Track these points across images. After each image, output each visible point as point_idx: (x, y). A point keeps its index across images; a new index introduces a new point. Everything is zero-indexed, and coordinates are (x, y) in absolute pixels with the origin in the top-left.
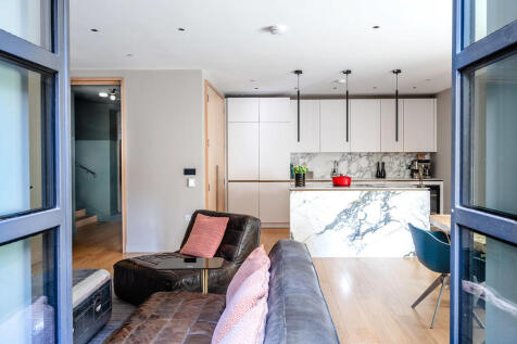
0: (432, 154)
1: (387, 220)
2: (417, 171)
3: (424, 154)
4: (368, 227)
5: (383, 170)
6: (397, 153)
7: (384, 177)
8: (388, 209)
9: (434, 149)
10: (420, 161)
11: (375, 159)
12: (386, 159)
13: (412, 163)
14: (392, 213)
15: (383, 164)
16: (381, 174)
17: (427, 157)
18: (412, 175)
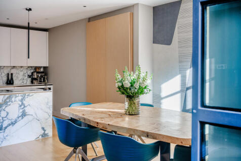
0: (45, 68)
1: (24, 115)
2: (36, 79)
3: (40, 68)
4: (10, 122)
5: (12, 78)
6: (22, 67)
7: (13, 84)
8: (25, 107)
9: (46, 65)
10: (38, 73)
11: (6, 71)
12: (13, 71)
13: (32, 73)
14: (27, 110)
15: (12, 74)
16: (10, 82)
17: (42, 70)
18: (32, 82)
